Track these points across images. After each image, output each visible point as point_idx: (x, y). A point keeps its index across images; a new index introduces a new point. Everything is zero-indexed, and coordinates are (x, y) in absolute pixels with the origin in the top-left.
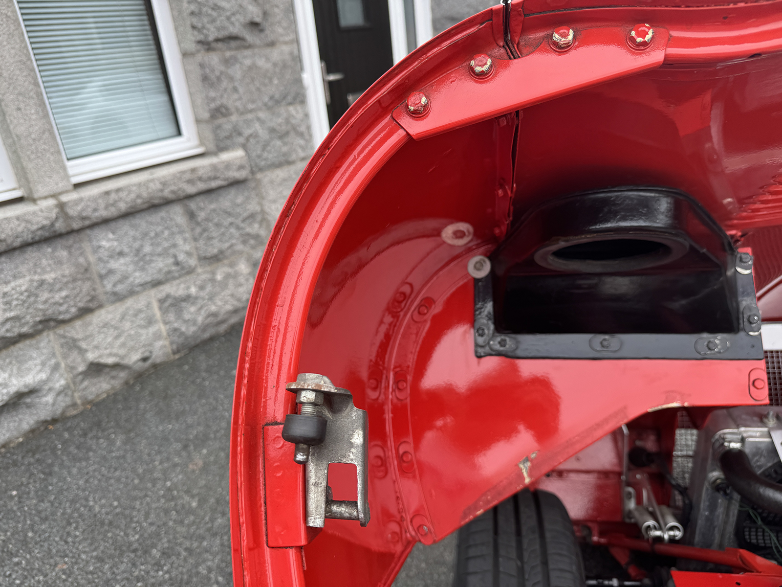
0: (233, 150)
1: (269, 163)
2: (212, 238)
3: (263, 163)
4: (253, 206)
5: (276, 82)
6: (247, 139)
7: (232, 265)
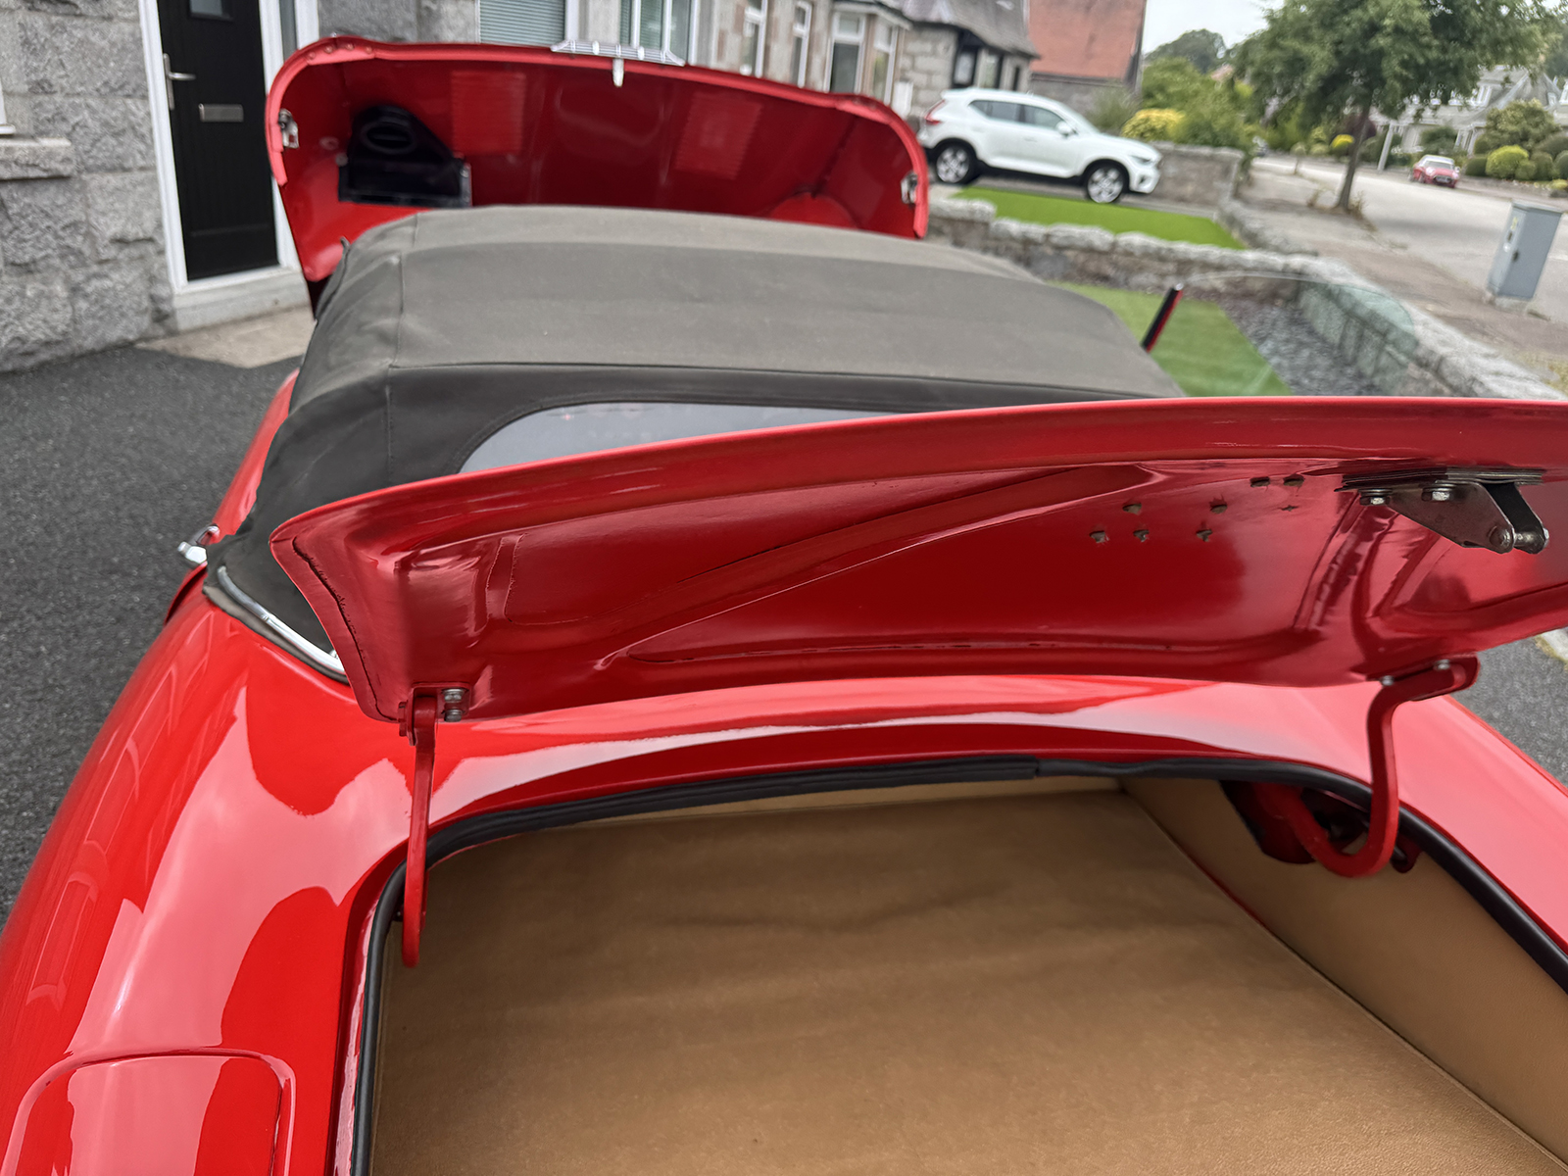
0: (53, 137)
1: (99, 163)
2: (25, 241)
3: (91, 161)
4: (76, 213)
5: (112, 64)
6: (74, 128)
7: (45, 282)
